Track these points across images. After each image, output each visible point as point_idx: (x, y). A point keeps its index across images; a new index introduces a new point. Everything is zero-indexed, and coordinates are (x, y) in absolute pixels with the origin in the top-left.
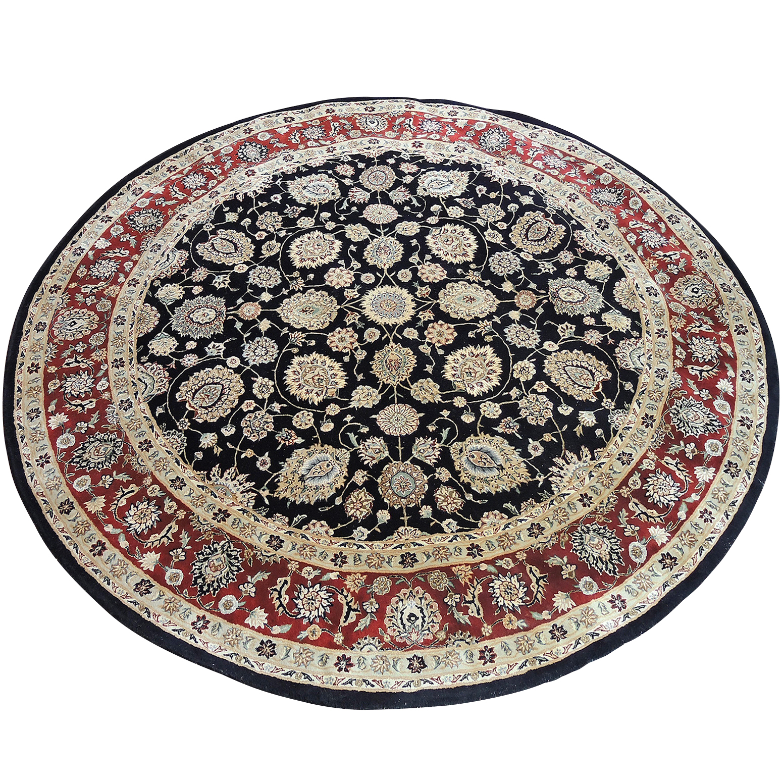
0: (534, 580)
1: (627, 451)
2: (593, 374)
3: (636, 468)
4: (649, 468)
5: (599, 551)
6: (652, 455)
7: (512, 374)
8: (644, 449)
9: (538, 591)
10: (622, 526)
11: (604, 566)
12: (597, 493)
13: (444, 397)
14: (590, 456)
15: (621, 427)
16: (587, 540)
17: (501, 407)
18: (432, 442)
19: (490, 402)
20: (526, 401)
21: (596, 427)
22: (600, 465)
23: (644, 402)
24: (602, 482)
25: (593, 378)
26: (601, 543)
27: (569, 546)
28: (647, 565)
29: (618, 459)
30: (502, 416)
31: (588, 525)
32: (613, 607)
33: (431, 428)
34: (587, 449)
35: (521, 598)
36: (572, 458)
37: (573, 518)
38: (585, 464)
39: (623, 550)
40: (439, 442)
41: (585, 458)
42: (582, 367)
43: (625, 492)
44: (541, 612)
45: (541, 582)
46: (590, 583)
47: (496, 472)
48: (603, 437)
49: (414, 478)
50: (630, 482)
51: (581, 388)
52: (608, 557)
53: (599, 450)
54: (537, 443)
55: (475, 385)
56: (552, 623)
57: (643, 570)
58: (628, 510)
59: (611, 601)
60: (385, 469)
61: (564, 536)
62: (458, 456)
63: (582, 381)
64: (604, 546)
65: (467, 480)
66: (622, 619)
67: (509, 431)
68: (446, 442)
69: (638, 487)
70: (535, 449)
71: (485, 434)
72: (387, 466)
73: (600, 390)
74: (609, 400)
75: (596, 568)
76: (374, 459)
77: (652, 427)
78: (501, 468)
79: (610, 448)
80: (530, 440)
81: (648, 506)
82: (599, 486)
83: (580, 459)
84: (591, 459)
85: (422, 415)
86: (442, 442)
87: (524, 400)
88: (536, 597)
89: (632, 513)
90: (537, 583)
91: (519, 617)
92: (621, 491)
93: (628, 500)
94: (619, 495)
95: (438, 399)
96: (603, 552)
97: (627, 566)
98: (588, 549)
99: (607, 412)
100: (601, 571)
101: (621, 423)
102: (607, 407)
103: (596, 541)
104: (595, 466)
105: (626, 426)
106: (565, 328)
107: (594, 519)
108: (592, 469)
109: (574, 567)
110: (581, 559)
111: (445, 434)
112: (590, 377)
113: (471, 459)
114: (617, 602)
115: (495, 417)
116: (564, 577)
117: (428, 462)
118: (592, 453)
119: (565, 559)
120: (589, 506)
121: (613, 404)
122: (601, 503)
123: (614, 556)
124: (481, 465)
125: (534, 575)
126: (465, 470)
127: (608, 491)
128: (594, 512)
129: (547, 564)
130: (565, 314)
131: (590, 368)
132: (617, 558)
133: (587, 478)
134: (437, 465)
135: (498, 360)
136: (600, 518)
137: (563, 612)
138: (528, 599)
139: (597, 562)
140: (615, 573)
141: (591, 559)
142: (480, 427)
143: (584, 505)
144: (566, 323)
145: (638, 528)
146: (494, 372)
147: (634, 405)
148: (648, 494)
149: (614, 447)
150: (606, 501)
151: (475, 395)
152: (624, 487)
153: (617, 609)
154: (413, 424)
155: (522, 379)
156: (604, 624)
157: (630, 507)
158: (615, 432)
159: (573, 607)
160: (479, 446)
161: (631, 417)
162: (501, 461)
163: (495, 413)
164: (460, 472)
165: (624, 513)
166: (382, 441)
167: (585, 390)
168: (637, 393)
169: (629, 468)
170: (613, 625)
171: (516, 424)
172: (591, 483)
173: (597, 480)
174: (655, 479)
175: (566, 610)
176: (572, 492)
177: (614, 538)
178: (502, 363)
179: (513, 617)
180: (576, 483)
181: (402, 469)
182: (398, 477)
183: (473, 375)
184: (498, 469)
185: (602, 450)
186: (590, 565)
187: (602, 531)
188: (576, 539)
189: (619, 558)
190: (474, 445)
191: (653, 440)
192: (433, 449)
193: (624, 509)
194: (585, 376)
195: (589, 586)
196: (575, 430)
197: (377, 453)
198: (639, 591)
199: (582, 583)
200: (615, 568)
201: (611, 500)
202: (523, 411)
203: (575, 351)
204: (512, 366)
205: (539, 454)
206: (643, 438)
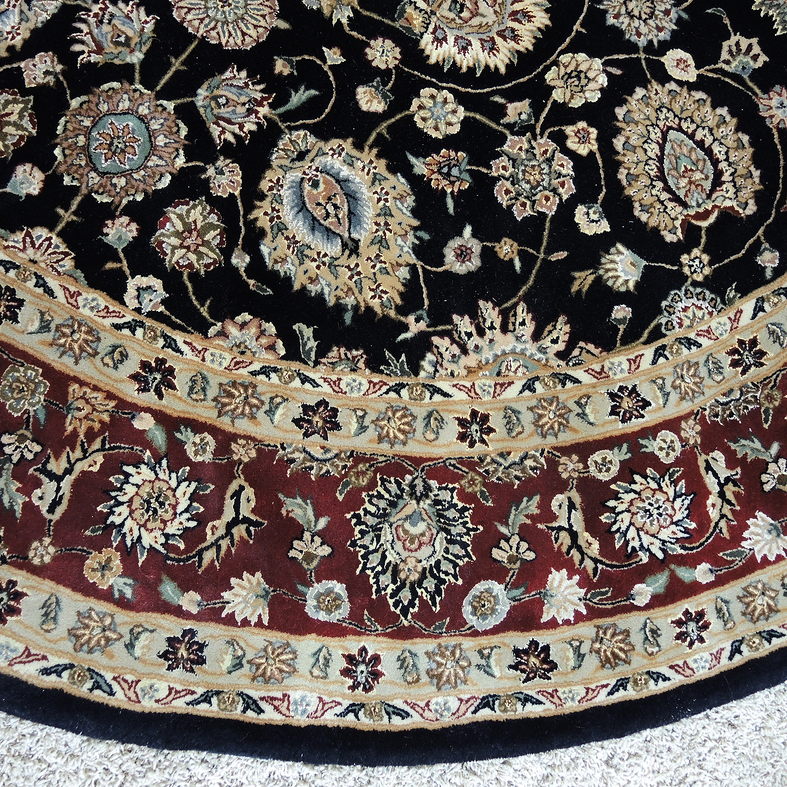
0: (229, 514)
1: (646, 391)
2: (717, 182)
3: (632, 440)
4: (661, 455)
5: (404, 554)
6: (691, 431)
7: (548, 69)
8: (686, 407)
9: (216, 544)
10: (503, 530)
11: (392, 586)
12: (510, 430)
13: (356, 21)
14: (561, 346)
15: (678, 332)
16: (402, 515)
17: (465, 122)
18: (258, 96)
19: (450, 97)
20: (526, 146)
21: (624, 298)
22: (563, 379)
23: (771, 314)
24: (541, 416)
25: (713, 190)
26: (425, 539)
27: (353, 500)
28: (484, 641)
29: (612, 396)
30: (450, 142)
31: (434, 483)
32: (346, 672)
33: (281, 67)
34: (567, 328)
35: (167, 536)
36: (523, 323)
37: (414, 449)
38: (539, 356)
39: (460, 582)
40: (272, 106)
41: (546, 342)
42: (709, 152)
43: (569, 467)
44: (185, 588)
45: (239, 531)
46: (338, 597)
47: (334, 249)
48: (622, 327)
49: (153, 148)
50: (597, 457)
51: (665, 196)
52: (415, 577)
53: (591, 347)
54: (476, 246)
55: (451, 39)
56: (189, 625)
57: (468, 644)
58: (545, 505)
59: (350, 659)
60: (105, 86)
61: (364, 473)
62: (287, 162)
63: (683, 182)
64: (426, 551)
65: (264, 222)
66: (339, 710)
67: (437, 182)
68: (286, 117)
69: (604, 477)
70: (463, 254)
71: (379, 156)
72: (115, 85)
73: (704, 224)
74: (706, 258)
75: (372, 581)
76: (100, 50)
77: (744, 372)
78: (352, 247)
79: (616, 359)
80: (468, 231)
81: (592, 526)
82: (527, 418)
83: (537, 336)
84: (560, 355)
85: (283, 25)
86: (281, 110)
87: (523, 142)
88: (200, 554)
89: (547, 515)
90: (230, 526)
91: (130, 569)
92: (563, 460)
93: (562, 486)
94: (553, 463)
95: (343, 16)
96: (411, 563)
97: (441, 615)
98: (387, 535)
99: (678, 279)
100: (378, 591)
101: (687, 322)
102: (686, 270)
103: (421, 527)
104: (555, 375)
105: (692, 336)
106: (744, 47)
107: (457, 478)
108: (544, 373)
109: (326, 550)
110: (354, 544)
111: (298, 98)
112: (708, 185)
113: (307, 187)
114: (362, 667)
115: (434, 134)
116: (292, 554)
117: (215, 131)
118: (571, 344)
119: (323, 523)
120: (472, 445)
121: (707, 271)
122: (501, 455)
123: (430, 584)
124: (319, 213)
125: (237, 507)
126: (279, 199)
127: (537, 441)
128: (471, 464)
129: (280, 504)
130: (769, 19)
131: (723, 165)
132: (432, 588)
133: (518, 385)
134: (228, 150)
135: (542, 19)
136: (472, 482)
137: (230, 621)
138: (182, 546)
139: (384, 572)
140: (405, 611)
141: (375, 559)
142: (379, 135)
143: (462, 437)
144: (754, 41)
145: (531, 556)
146: (516, 38)
147: (748, 305)
148: (611, 503)
149: (625, 365)
150: (514, 457)
151: (432, 61)
152: (575, 457)
153: (350, 682)
154: (252, 32)
155: (557, 95)
156: (295, 695)
157: (554, 504)
158: (656, 334)
159: (259, 624)
160: (345, 172)
161: (720, 323)
162: (364, 235)
163: (442, 127)
164: (262, 197)
165: (532, 506)
166: (149, 27)
167: (670, 205)
168: (775, 286)
169: (618, 428)
170: (311, 709)
171: (466, 176)
172: (516, 400)
173: (534, 402)
174: (654, 485)
175: (239, 619)
176: (459, 396)
177: (464, 546)
178: (546, 31)
179: (117, 563)
180: (485, 381)
181: (143, 110)
182: (119, 123)
183: (465, 14)
184: (344, 245)
185: (596, 351)
186: (365, 568)
187: (451, 514)
188: (380, 496)
189: (438, 591)
190: (336, 163)
191: (723, 400)
192: (250, 112)
193: (537, 499)
194: (698, 176)
195: (331, 602)
196: (577, 274)
197: (117, 44)
198: (425, 678)
199: (318, 588)
200: (412, 604)
201: (529, 463)
202: (503, 161)
203: (723, 111)
204: (563, 52)
205: (460, 268)
206: (708, 382)
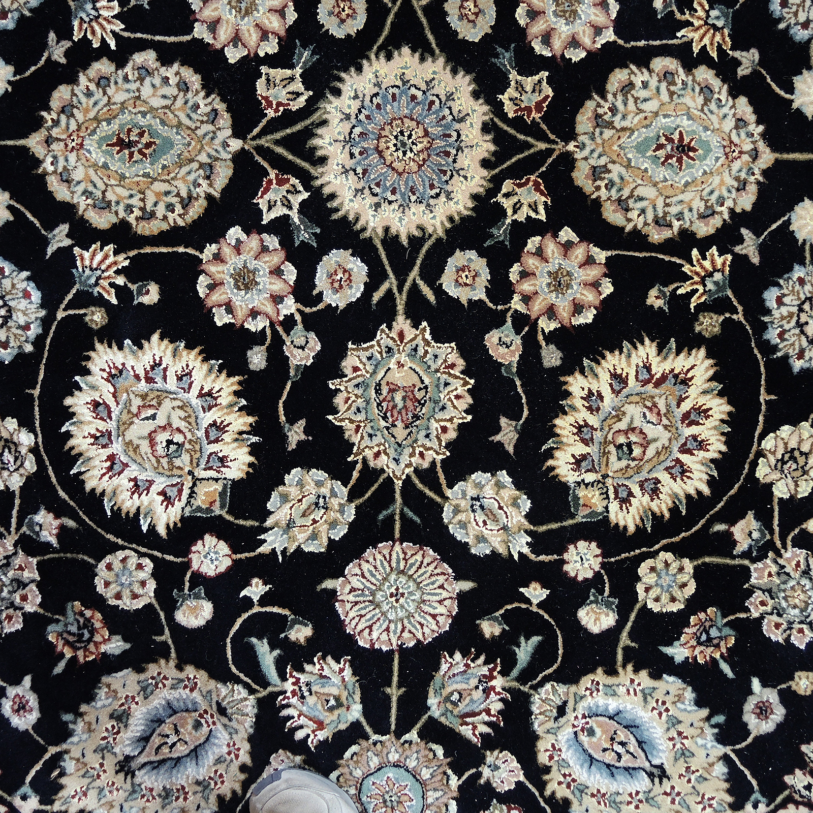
7: (754, 465)
13: (539, 543)
17: (698, 574)
18: (485, 670)
19: (669, 556)
20: (774, 569)
30: (695, 605)
33: (490, 628)
40: (505, 673)
47: (642, 783)
49: (423, 784)
54: (772, 696)
55: (636, 490)
60: (347, 755)
62: (551, 724)
65: (562, 792)
67: (702, 655)
68: (524, 677)
70: (763, 711)
71: (636, 670)
72: (354, 748)
76: (321, 725)
78: (659, 774)
80: (756, 684)
85: (467, 585)
86: (515, 673)
87: (770, 564)
95: (521, 545)
111: (524, 651)
113: (584, 738)
115: (675, 608)
117: (466, 731)
124: (610, 758)
126: (563, 763)
134: (489, 743)
135: (720, 408)
142: (626, 649)
146: (702, 445)
151: (632, 529)
154: (441, 609)
155: (781, 491)
160: (613, 705)
162: (663, 756)
163: (678, 594)
164: (547, 770)
166: (348, 672)
171: (727, 631)
178: (731, 420)
181: (394, 757)
182: (380, 779)
183: (637, 451)
184: (651, 775)
190: (601, 701)
192: (487, 691)
197: (331, 709)
202: (758, 596)
204: (762, 436)
205: (767, 727)
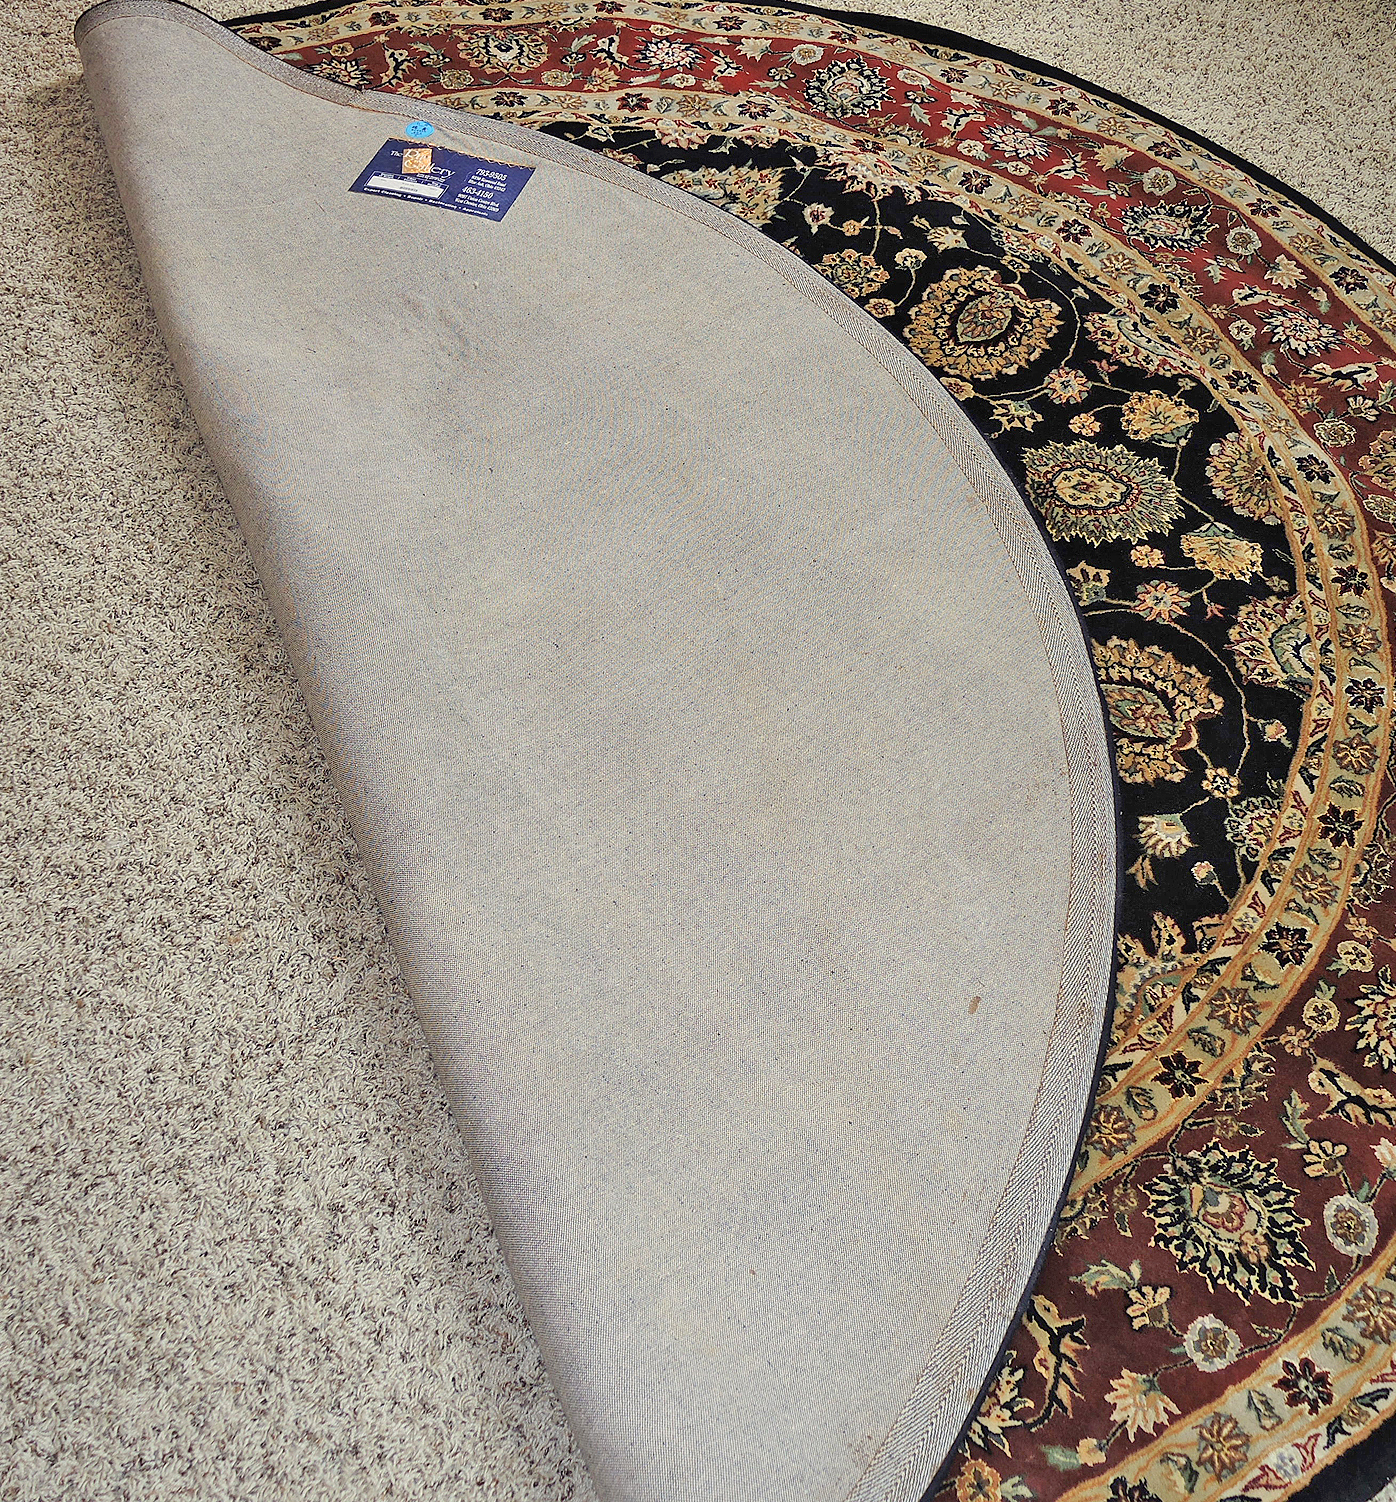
0: (1043, 1339)
1: (1292, 921)
2: (1170, 704)
3: (1323, 972)
4: (1358, 966)
5: (1235, 1236)
6: (1360, 927)
8: (1335, 910)
9: (1059, 1376)
10: (1295, 1146)
11: (1254, 1278)
12: (1212, 1051)
14: (1180, 941)
15: (1264, 852)
16: (1197, 1204)
21: (1191, 858)
22: (1213, 967)
23: (1324, 775)
24: (1226, 1016)
25: (1172, 712)
26: (1239, 1208)
27: (1144, 1228)
28: (1382, 1262)
29: (1268, 948)
31: (1194, 1154)
32: (1293, 1400)
34: (1170, 921)
35: (1008, 1406)
36: (1128, 949)
37: (1146, 1137)
38: (1169, 966)
39: (1308, 1223)
41: (1165, 948)
42: (1136, 683)
43: (1294, 1041)
44: (1072, 1444)
45: (1067, 1346)
46: (1217, 1332)
48: (1215, 882)
50: (1308, 1012)
51: (1138, 747)
52: (1264, 1251)
53: (1206, 920)
56: (1110, 1477)
57: (1371, 1277)
58: (1308, 1094)
59: (1283, 1384)
61: (1126, 1195)
63: (1141, 723)
64: (1250, 1219)
66: (1323, 1441)
69: (1331, 1026)
73: (1193, 744)
74: (1222, 772)
75: (1231, 1288)
77: (1352, 843)
79: (1240, 914)
81: (1365, 1078)
82: (1215, 1027)
83: (1151, 950)
84: (1189, 948)
88: (1053, 1397)
89: (1318, 1102)
90: (1054, 1347)
91: (1006, 1470)
92: (1283, 1039)
93: (1306, 1065)
94: (1277, 1050)
96: (1249, 1239)
97: (1322, 1270)
98: (1203, 1233)
99: (1219, 808)
100: (1246, 1294)
101: (1262, 839)
102: (1217, 794)
103: (1224, 1201)
104: (1201, 970)
105: (1278, 846)
106: (1079, 577)
107: (1210, 1133)
108: (1189, 977)
109: (1164, 1293)
110: (1183, 1265)
112: (1163, 710)
114: (1303, 1383)
116: (1137, 1324)
118: (1187, 933)
119: (1136, 1270)
120: (1192, 1093)
121: (1234, 781)
122: (1226, 1080)
123: (1283, 1246)
125: (1043, 1324)
127: (1243, 1041)
128: (1209, 1108)
129: (1081, 1288)
130: (1076, 540)
131: (1159, 685)
132: (1290, 1250)
133: (1179, 1005)
136: (1225, 1126)
137: (1143, 1439)
138: (1031, 1404)
139: (1234, 1269)
140: (1288, 1295)
141: (1214, 1263)
143: (1177, 1092)
144: (1082, 565)
145: (1341, 1150)
147: (1298, 783)
148: (1361, 1044)
149: (1252, 913)
150: (1239, 1073)
152: (1291, 1029)
153: (1306, 1406)
156: (1272, 1461)
157: (1314, 1085)
158: (1250, 868)
159: (1173, 1418)
161: (1288, 816)
165: (1297, 1104)
167: (1150, 750)
168: (1302, 749)
169: (1300, 973)
170: (1298, 1461)
172: (1191, 1019)
173: (1208, 1009)
174: (1380, 998)
175: (1149, 1429)
176: (1137, 1057)
177: (1277, 1187)
179: (987, 1471)
180: (1146, 1026)
185: (1215, 920)
186: (1214, 1281)
187: (1237, 1168)
188: (1161, 1204)
189: (1298, 1248)
191: (1358, 880)
193: (1294, 1094)
194: (1148, 709)
195: (1214, 1344)
196: (1132, 870)
198: (1367, 1344)
199: (1191, 1337)
200: (1287, 1282)
201: (1256, 1067)
203: (1114, 641)
206: (1330, 875)
